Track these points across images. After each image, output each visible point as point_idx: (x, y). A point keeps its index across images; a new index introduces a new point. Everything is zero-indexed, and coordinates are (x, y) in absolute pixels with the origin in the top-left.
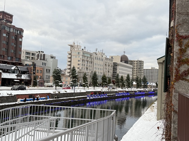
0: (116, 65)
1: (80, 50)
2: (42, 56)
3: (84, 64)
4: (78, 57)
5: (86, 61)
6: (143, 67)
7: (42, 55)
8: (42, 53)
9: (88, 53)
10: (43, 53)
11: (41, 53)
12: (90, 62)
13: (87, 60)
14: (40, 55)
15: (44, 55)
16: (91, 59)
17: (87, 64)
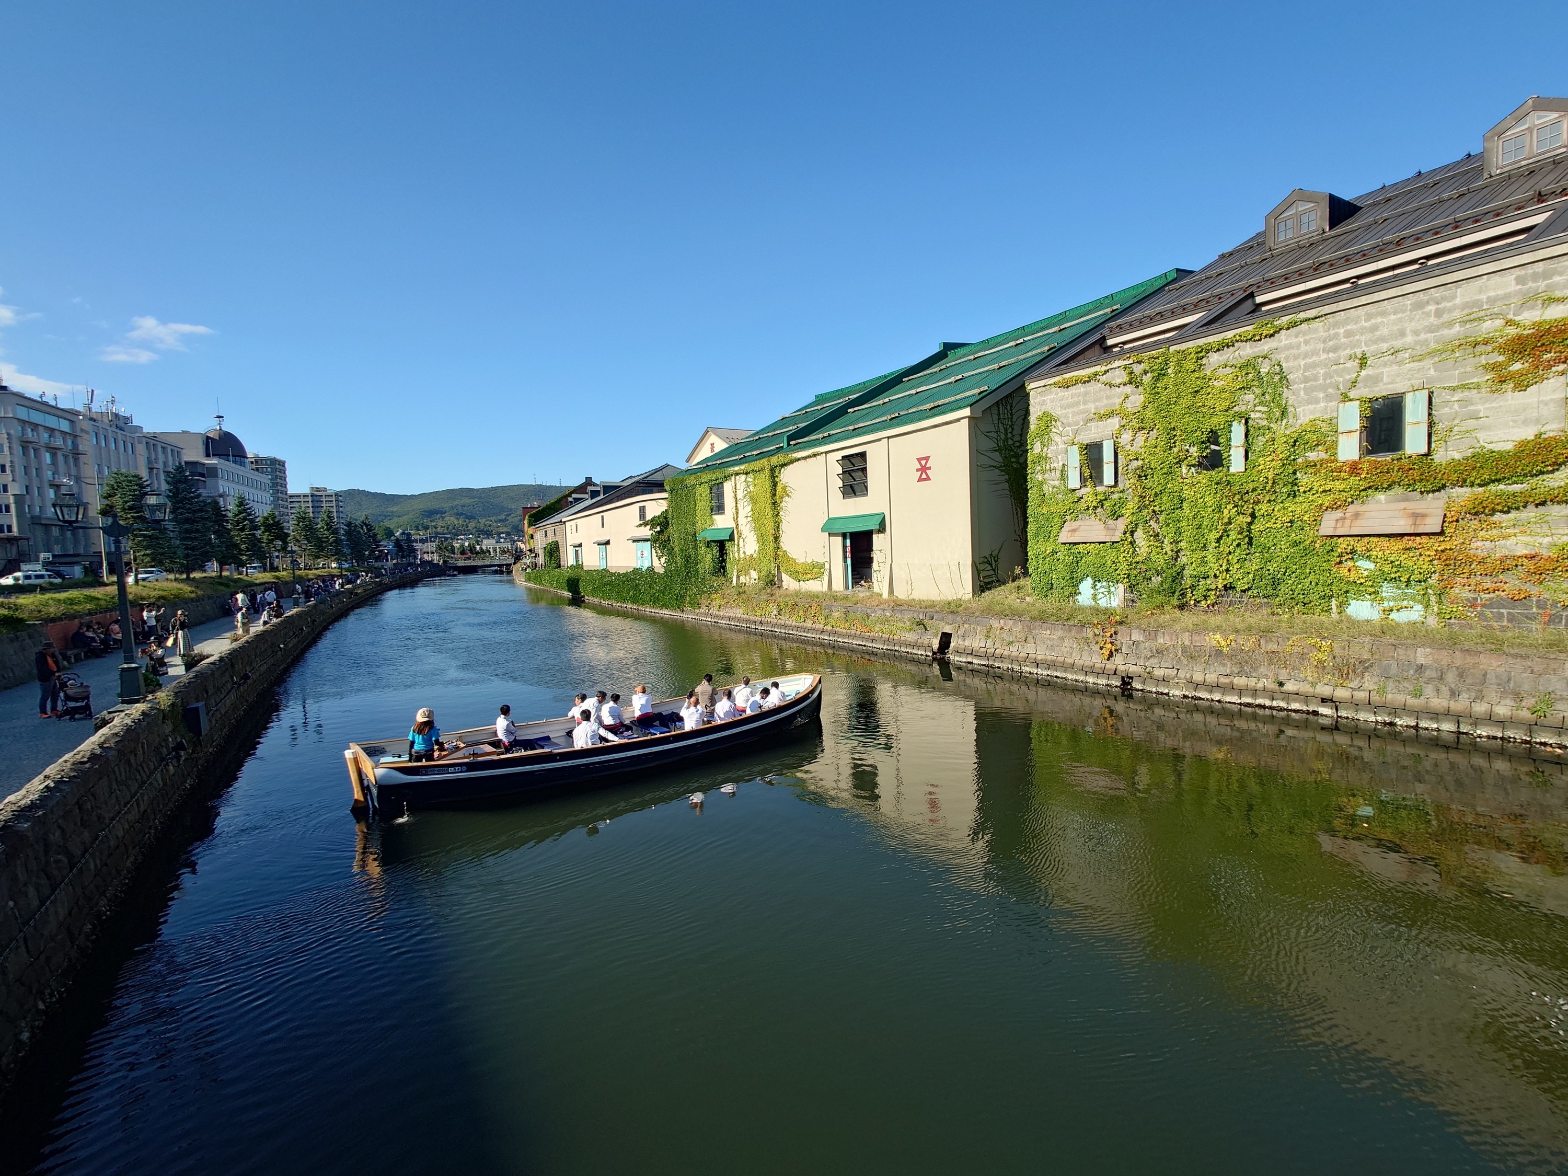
0: (203, 475)
3: (34, 464)
5: (43, 450)
6: (286, 487)
9: (52, 411)
12: (65, 457)
13: (53, 444)
16: (70, 442)
17: (53, 468)
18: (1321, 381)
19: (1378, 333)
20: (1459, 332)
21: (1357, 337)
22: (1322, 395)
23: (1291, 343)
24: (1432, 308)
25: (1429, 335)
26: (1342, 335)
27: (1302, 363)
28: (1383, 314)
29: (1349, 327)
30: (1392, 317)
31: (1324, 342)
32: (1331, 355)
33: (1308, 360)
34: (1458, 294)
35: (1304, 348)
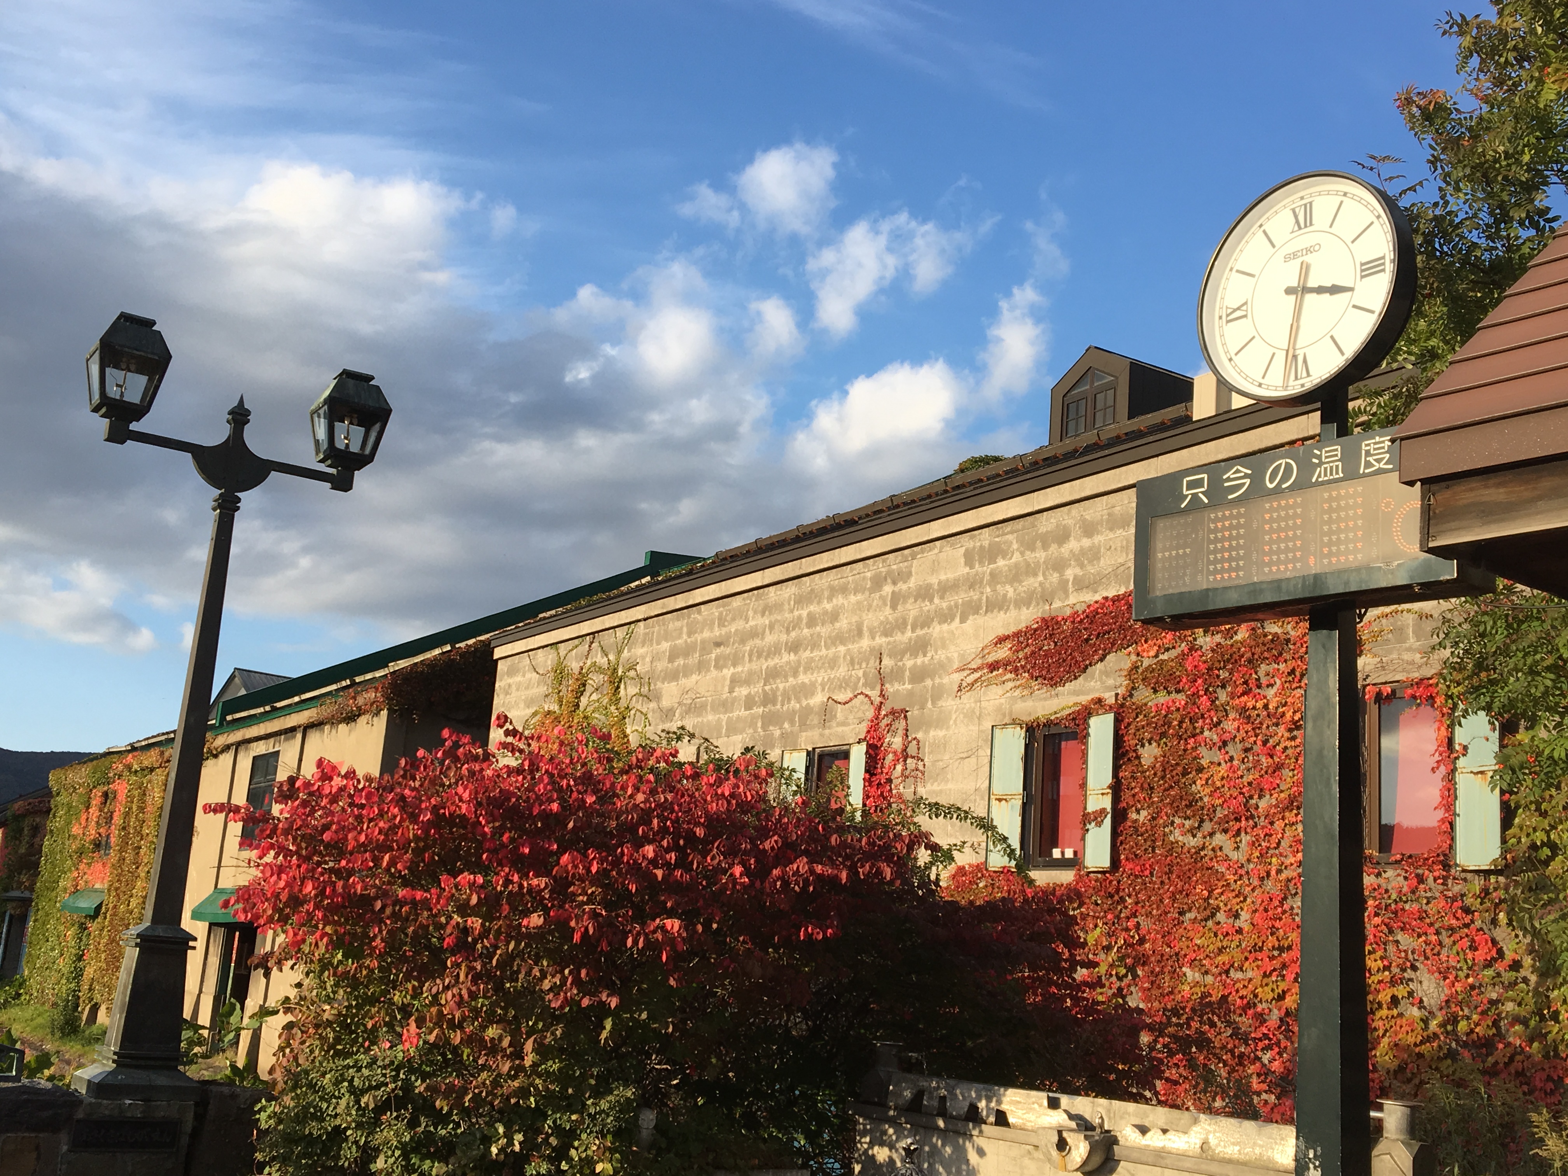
18: (779, 707)
19: (837, 625)
20: (910, 639)
21: (818, 628)
22: (777, 733)
23: (756, 625)
24: (888, 589)
25: (884, 639)
26: (804, 621)
27: (764, 667)
28: (844, 590)
29: (812, 608)
30: (853, 598)
31: (788, 632)
32: (792, 657)
33: (771, 663)
34: (913, 570)
35: (770, 639)
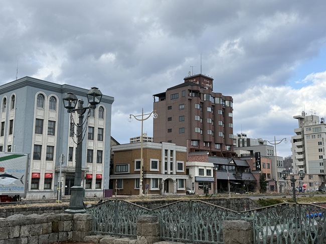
1: (317, 124)
2: (246, 142)
4: (316, 136)
7: (245, 140)
8: (244, 137)
10: (246, 138)
11: (242, 137)
14: (241, 140)
15: (248, 140)
